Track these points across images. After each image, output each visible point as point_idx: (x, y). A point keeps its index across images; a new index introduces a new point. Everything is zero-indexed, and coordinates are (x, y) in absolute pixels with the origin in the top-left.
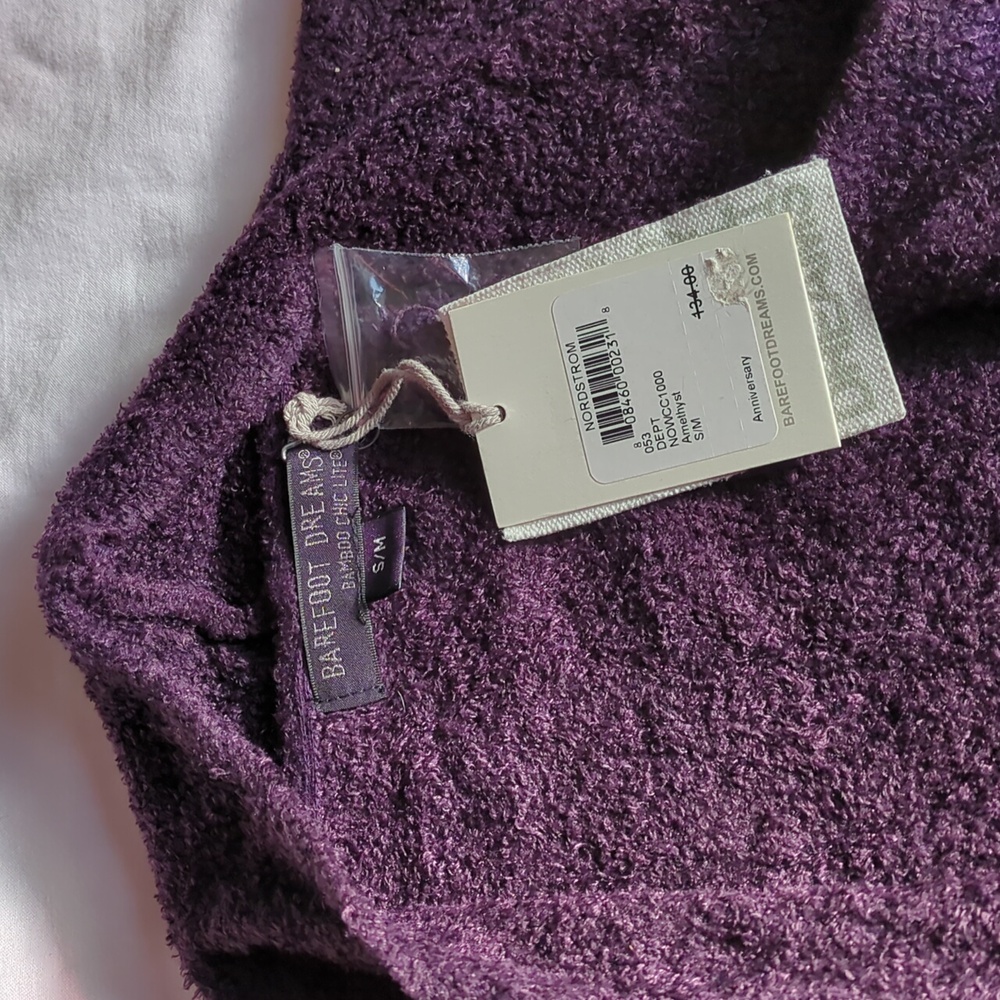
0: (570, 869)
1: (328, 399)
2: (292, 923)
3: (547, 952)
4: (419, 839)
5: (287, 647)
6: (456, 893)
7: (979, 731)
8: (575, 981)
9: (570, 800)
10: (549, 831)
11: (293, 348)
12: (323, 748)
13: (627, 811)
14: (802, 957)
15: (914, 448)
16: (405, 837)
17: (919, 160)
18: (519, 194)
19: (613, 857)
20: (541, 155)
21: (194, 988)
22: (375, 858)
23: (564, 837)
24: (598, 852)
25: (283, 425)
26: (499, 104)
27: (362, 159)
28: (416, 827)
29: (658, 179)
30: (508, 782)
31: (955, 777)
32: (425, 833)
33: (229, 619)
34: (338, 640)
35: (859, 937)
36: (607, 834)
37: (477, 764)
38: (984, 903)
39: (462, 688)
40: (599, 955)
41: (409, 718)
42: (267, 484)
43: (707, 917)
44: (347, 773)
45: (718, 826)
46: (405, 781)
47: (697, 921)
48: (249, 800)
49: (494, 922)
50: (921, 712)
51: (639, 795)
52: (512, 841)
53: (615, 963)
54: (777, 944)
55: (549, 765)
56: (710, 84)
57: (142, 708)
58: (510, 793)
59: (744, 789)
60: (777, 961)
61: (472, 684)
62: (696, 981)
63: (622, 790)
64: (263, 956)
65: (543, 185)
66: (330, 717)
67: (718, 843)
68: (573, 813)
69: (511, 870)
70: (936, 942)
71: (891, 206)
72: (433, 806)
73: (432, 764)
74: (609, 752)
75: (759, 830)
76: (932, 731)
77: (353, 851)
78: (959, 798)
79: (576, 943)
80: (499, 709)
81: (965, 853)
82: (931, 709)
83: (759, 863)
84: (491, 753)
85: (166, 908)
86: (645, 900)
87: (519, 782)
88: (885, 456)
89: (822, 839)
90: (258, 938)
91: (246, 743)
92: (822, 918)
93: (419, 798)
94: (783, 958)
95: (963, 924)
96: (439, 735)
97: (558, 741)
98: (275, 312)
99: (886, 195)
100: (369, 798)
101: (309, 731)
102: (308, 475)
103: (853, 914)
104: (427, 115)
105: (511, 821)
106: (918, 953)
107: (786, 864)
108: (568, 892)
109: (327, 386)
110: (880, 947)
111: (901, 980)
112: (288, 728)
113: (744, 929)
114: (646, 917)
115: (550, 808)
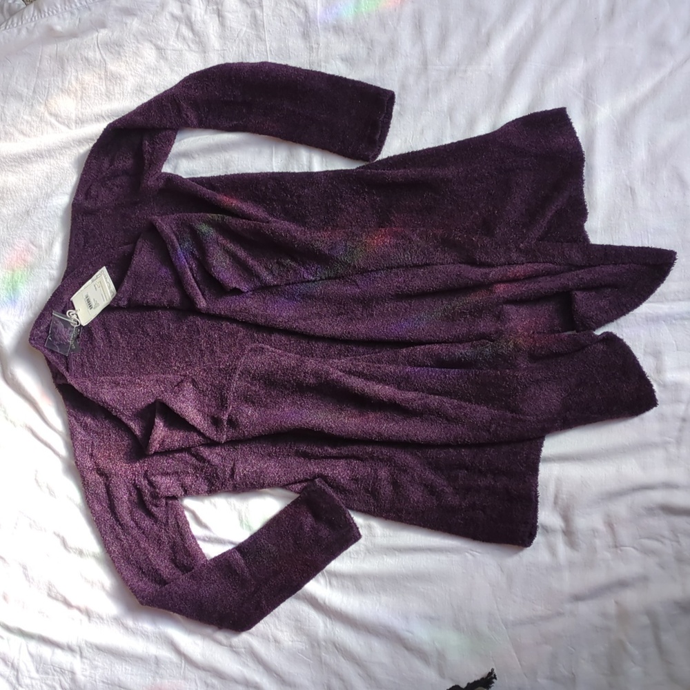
7: (145, 358)
9: (102, 365)
13: (108, 367)
14: (121, 385)
17: (137, 284)
21: (56, 388)
31: (142, 364)
35: (127, 383)
36: (106, 370)
37: (91, 360)
45: (118, 369)
47: (112, 381)
52: (95, 370)
53: (102, 386)
55: (99, 361)
58: (95, 364)
59: (121, 365)
60: (118, 386)
61: (91, 349)
62: (110, 388)
63: (108, 364)
69: (95, 374)
70: (134, 384)
71: (134, 290)
72: (86, 366)
73: (86, 360)
74: (106, 359)
75: (122, 370)
78: (142, 366)
80: (94, 353)
84: (93, 359)
85: (52, 378)
89: (129, 371)
90: (61, 382)
93: (84, 364)
95: (137, 382)
96: (87, 356)
97: (100, 358)
99: (133, 288)
105: (95, 368)
110: (129, 384)
113: (116, 382)
114: (106, 380)
115: (99, 366)
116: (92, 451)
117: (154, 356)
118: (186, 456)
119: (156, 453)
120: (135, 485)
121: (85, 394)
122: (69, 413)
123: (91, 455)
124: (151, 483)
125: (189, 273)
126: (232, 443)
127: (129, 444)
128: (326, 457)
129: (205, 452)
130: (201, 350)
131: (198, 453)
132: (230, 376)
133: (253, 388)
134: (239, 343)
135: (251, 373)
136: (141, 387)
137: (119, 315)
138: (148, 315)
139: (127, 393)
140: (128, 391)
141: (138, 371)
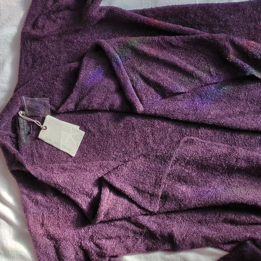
0: (49, 162)
1: (23, 111)
2: (21, 168)
3: (46, 170)
4: (34, 159)
5: (19, 139)
6: (38, 164)
7: (87, 149)
8: (48, 173)
10: (47, 158)
11: (19, 107)
12: (24, 149)
14: (69, 170)
15: (82, 122)
16: (32, 158)
17: (83, 93)
18: (44, 91)
20: (46, 86)
21: (11, 174)
22: (29, 161)
23: (48, 159)
24: (52, 160)
25: (19, 115)
26: (41, 82)
27: (26, 88)
28: (33, 158)
29: (58, 91)
30: (43, 153)
31: (85, 153)
32: (34, 158)
33: (13, 135)
34: (25, 138)
35: (74, 168)
36: (53, 158)
37: (40, 151)
38: (85, 165)
39: (38, 144)
40: (51, 170)
41: (33, 146)
42: (17, 121)
43: (61, 167)
44: (26, 152)
45: (63, 158)
46: (32, 153)
47: (60, 167)
48: (16, 155)
49: (41, 167)
50: (82, 147)
51: (56, 155)
52: (43, 159)
53: (52, 171)
54: (67, 169)
55: (47, 152)
56: (64, 81)
57: (4, 146)
58: (43, 155)
60: (67, 171)
61: (39, 143)
62: (59, 173)
63: (54, 154)
64: (18, 170)
65: (46, 90)
66: (24, 146)
68: (49, 156)
69: (43, 162)
70: (80, 169)
72: (35, 156)
73: (35, 151)
74: (53, 150)
75: (67, 158)
76: (83, 149)
77: (27, 160)
78: (85, 155)
79: (49, 169)
80: (42, 146)
81: (85, 160)
82: (83, 147)
84: (41, 150)
85: (8, 166)
86: (55, 165)
90: (17, 169)
91: (16, 150)
92: (71, 167)
95: (83, 167)
96: (36, 148)
98: (17, 103)
100: (29, 155)
101: (22, 148)
102: (21, 120)
103: (74, 166)
104: (33, 84)
105: (43, 157)
108: (49, 164)
109: (23, 110)
110: (76, 169)
111: (77, 172)
112: (20, 147)
113: (64, 168)
114: (55, 167)
115: (47, 156)
116: (43, 221)
117: (95, 148)
119: (102, 222)
120: (81, 247)
121: (40, 178)
122: (22, 192)
123: (43, 224)
124: (97, 245)
125: (130, 84)
126: (168, 213)
127: (75, 215)
128: (253, 224)
129: (145, 220)
130: (136, 142)
131: (137, 222)
132: (165, 162)
133: (187, 171)
134: (169, 136)
135: (185, 159)
136: (87, 171)
137: (64, 117)
138: (90, 116)
139: (76, 177)
140: (77, 175)
141: (81, 159)
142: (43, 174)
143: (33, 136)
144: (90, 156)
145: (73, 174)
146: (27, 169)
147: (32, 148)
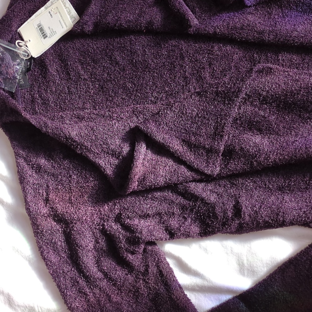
0: (58, 110)
2: (16, 116)
3: (53, 120)
4: (35, 107)
7: (113, 90)
9: (58, 100)
10: (54, 105)
12: (21, 94)
13: (66, 102)
14: (87, 119)
16: (33, 106)
17: (107, 7)
19: (64, 108)
22: (29, 110)
23: (57, 106)
24: (61, 108)
28: (35, 105)
30: (49, 98)
31: (109, 96)
34: (22, 78)
36: (63, 105)
37: (44, 96)
38: (110, 111)
40: (60, 120)
41: (34, 89)
43: (75, 115)
44: (24, 98)
45: (78, 104)
46: (33, 98)
51: (67, 100)
52: (49, 107)
55: (55, 96)
58: (49, 100)
59: (82, 99)
60: (84, 120)
62: (73, 123)
63: (65, 99)
64: (12, 122)
66: (22, 89)
67: (78, 106)
68: (58, 102)
69: (49, 111)
70: (104, 117)
71: (102, 13)
72: (37, 102)
73: (37, 96)
74: (63, 94)
75: (84, 104)
76: (107, 90)
77: (25, 109)
78: (110, 99)
79: (57, 119)
80: (47, 88)
81: (110, 106)
83: (83, 109)
84: (46, 94)
87: (50, 98)
88: (102, 51)
89: (92, 105)
90: (11, 119)
92: (90, 114)
93: (35, 101)
94: (84, 119)
95: (107, 114)
96: (38, 91)
97: (56, 92)
99: (102, 11)
100: (28, 101)
101: (19, 91)
103: (94, 114)
105: (49, 104)
106: (101, 118)
107: (87, 109)
110: (97, 117)
111: (99, 121)
113: (80, 116)
114: (67, 115)
115: (54, 102)
116: (47, 194)
117: (125, 88)
118: (169, 194)
119: (135, 193)
120: (104, 232)
121: (44, 129)
122: (17, 155)
123: (47, 200)
124: (126, 228)
127: (95, 185)
129: (198, 188)
130: (186, 78)
131: (186, 191)
132: (230, 100)
133: (262, 113)
134: (235, 66)
135: (260, 95)
136: (113, 119)
137: (80, 44)
138: (117, 42)
139: (97, 127)
140: (98, 125)
141: (104, 104)
142: (48, 124)
143: (34, 74)
144: (117, 101)
145: (91, 124)
146: (25, 118)
147: (32, 91)
